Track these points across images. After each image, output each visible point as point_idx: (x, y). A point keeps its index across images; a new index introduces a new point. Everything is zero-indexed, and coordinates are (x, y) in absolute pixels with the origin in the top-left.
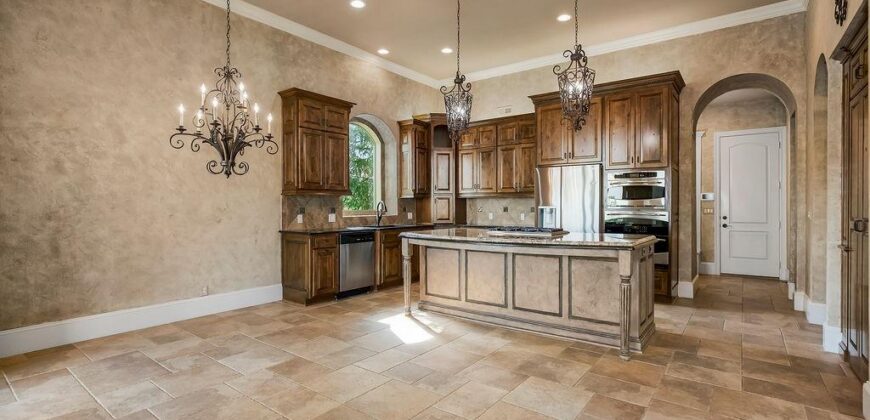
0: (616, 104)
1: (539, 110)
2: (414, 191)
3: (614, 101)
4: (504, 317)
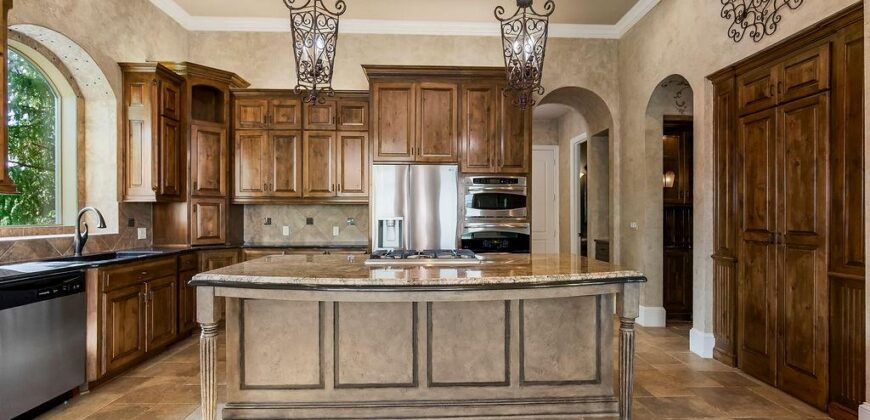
0: (476, 94)
1: (377, 86)
2: (157, 190)
3: (473, 90)
4: (411, 404)
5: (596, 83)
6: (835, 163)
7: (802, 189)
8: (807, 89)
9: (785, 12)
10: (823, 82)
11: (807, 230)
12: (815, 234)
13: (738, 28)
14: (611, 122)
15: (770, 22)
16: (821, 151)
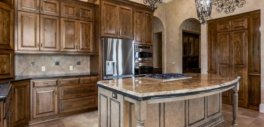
3: (138, 12)
5: (160, 16)
6: (249, 47)
7: (239, 53)
8: (241, 28)
9: (236, 7)
10: (246, 27)
11: (241, 63)
12: (244, 65)
13: (220, 9)
14: (164, 30)
15: (232, 9)
16: (245, 44)
